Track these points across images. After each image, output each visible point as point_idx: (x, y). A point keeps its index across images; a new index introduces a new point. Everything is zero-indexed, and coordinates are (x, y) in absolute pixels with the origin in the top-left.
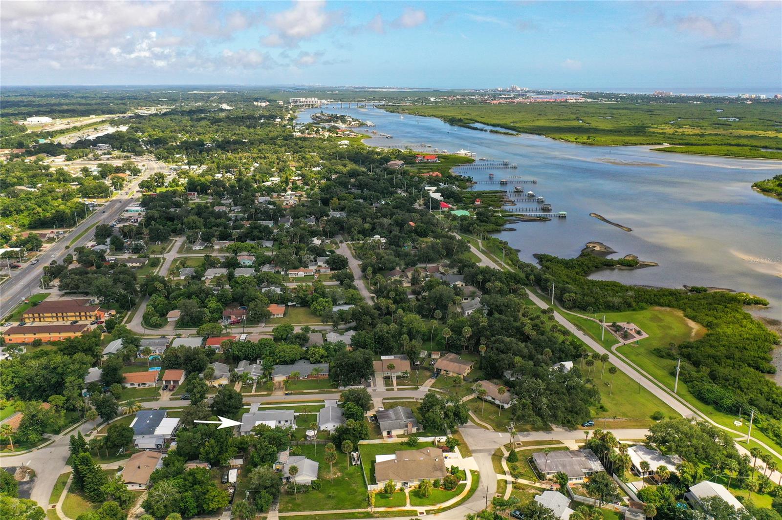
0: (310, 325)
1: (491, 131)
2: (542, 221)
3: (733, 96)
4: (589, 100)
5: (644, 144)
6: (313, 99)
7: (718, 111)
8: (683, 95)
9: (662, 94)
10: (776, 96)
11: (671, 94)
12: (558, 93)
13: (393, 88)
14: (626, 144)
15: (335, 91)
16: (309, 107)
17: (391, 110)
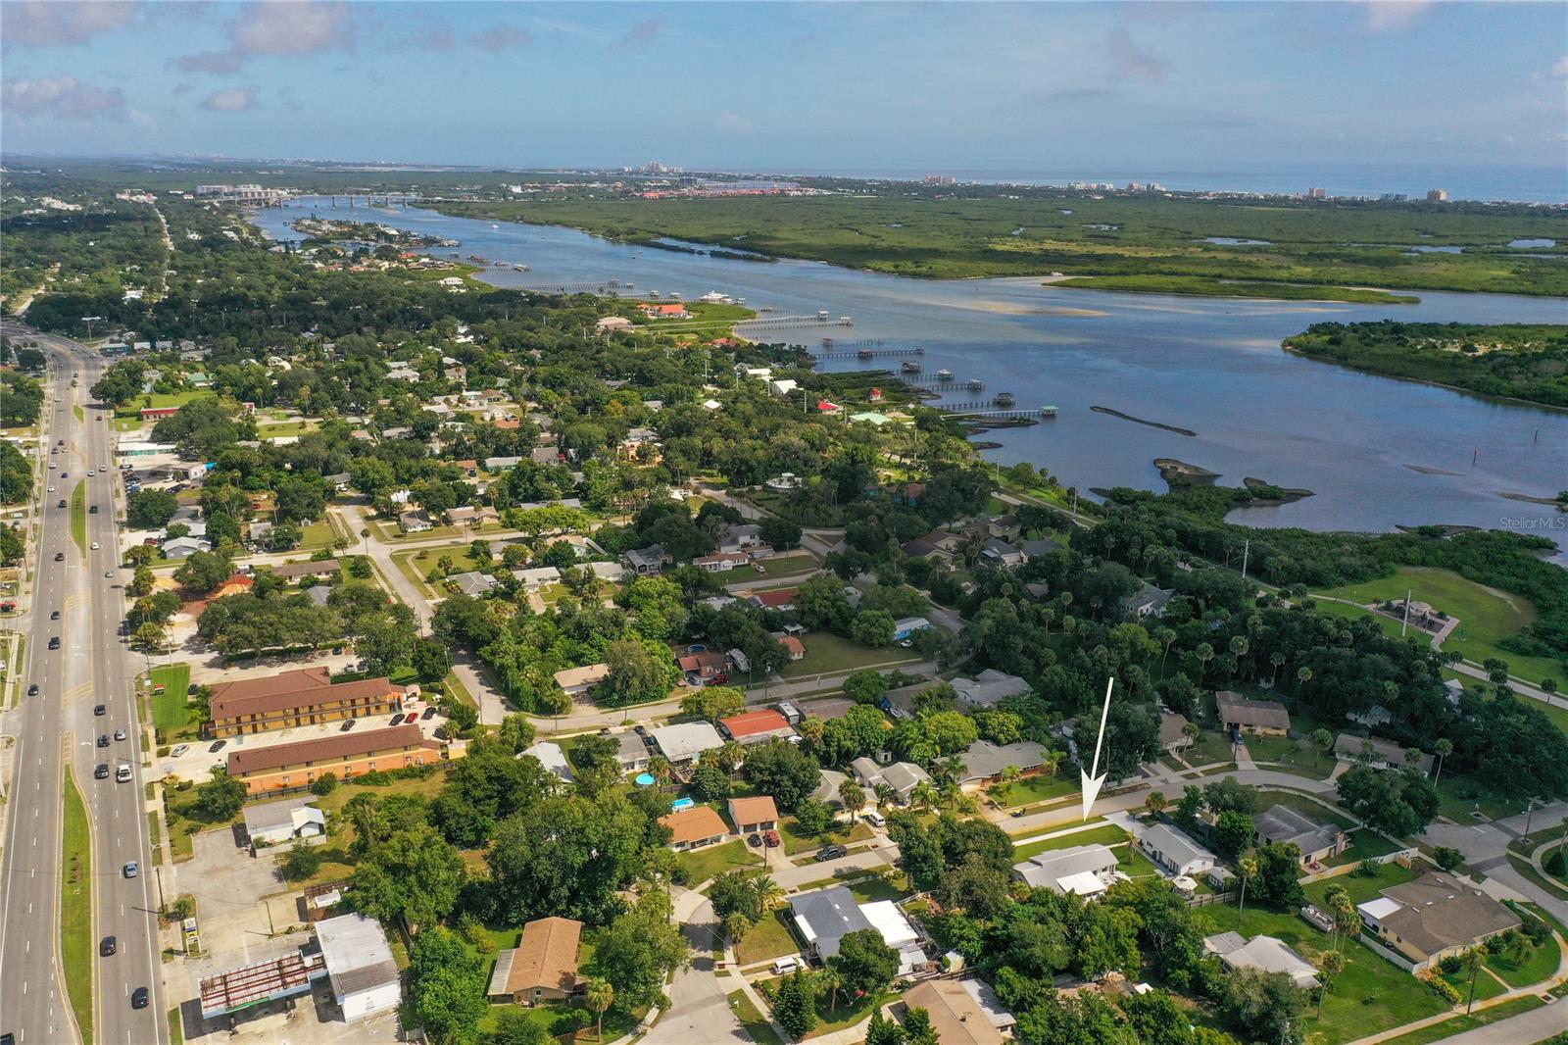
0: (877, 668)
1: (714, 254)
2: (1024, 425)
3: (1062, 184)
4: (812, 192)
5: (1019, 275)
6: (251, 186)
7: (1065, 212)
8: (975, 183)
9: (938, 180)
10: (1131, 187)
11: (953, 181)
12: (746, 178)
13: (399, 166)
14: (990, 274)
15: (277, 169)
16: (259, 204)
17: (454, 211)
